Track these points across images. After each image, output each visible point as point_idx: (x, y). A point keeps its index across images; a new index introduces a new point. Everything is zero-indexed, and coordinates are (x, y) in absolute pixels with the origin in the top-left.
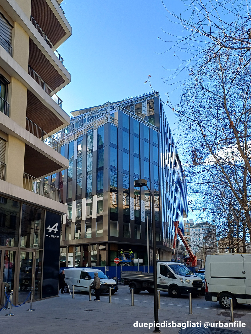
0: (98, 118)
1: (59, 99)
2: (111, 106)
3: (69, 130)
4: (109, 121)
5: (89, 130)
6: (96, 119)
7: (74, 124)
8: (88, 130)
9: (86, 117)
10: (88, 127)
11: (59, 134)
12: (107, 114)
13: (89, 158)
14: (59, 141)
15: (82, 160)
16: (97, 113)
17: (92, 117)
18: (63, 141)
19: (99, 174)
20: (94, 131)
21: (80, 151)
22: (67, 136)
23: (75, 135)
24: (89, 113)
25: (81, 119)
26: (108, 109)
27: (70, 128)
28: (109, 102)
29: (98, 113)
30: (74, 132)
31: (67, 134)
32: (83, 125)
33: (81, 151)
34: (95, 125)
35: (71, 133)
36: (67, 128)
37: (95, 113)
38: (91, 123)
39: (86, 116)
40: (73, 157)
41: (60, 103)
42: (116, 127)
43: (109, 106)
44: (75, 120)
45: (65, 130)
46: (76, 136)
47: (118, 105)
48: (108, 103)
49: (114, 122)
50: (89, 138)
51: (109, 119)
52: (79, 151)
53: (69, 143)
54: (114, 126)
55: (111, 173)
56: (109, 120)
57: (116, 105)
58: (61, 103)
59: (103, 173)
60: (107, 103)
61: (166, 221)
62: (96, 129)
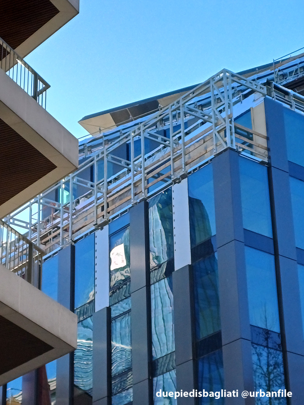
0: (187, 134)
1: (37, 77)
2: (235, 85)
3: (74, 190)
4: (232, 143)
5: (155, 185)
6: (180, 138)
7: (92, 167)
8: (150, 185)
9: (139, 134)
10: (148, 173)
11: (35, 207)
12: (224, 115)
14: (34, 238)
15: (129, 311)
16: (182, 114)
17: (165, 133)
18: (53, 235)
20: (175, 188)
21: (118, 274)
22: (66, 215)
23: (100, 209)
24: (151, 118)
25: (122, 143)
26: (226, 97)
27: (78, 181)
28: (227, 71)
29: (185, 114)
30: (93, 198)
31: (66, 208)
32: (128, 165)
33: (123, 272)
34: (177, 163)
35: (83, 202)
36: (67, 183)
37: (174, 117)
38: (158, 156)
39: (139, 129)
40: (91, 298)
41: (41, 92)
42: (262, 163)
43: (229, 86)
44: (97, 151)
45: (57, 191)
46: (104, 213)
47: (264, 80)
48: (221, 75)
49: (250, 146)
50: (154, 214)
51: (231, 134)
52: (117, 270)
53: (75, 242)
54: (254, 162)
56: (232, 141)
57: (254, 80)
58: (45, 89)
60: (218, 75)
62: (183, 177)
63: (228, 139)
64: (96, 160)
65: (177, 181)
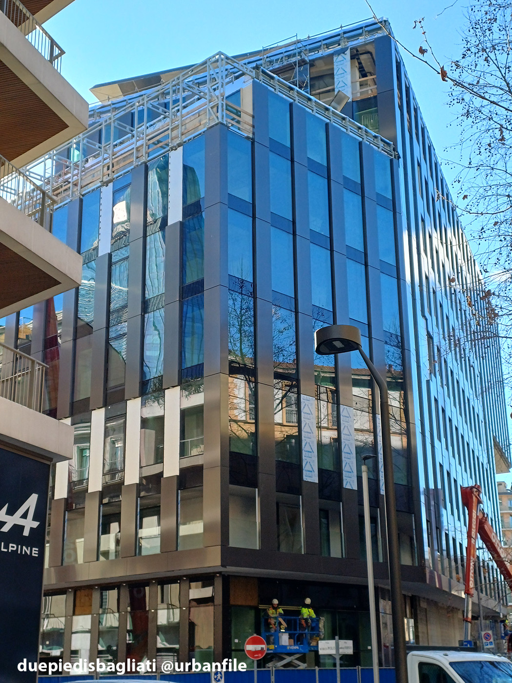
0: (184, 107)
1: (53, 43)
2: (229, 67)
3: (84, 150)
4: (222, 118)
5: (155, 151)
6: (178, 110)
7: (100, 131)
8: (150, 150)
9: (143, 105)
10: (149, 140)
11: (49, 162)
12: (217, 92)
13: (154, 250)
14: (48, 188)
15: (127, 258)
16: (181, 90)
17: (166, 105)
18: (64, 188)
19: (188, 309)
20: (172, 154)
21: (119, 226)
22: (76, 172)
23: (106, 168)
24: (153, 91)
25: (127, 111)
26: (220, 77)
27: (88, 142)
28: (223, 54)
29: (184, 90)
30: (100, 158)
31: (76, 165)
32: (132, 131)
33: (124, 225)
34: (175, 133)
35: (91, 161)
36: (78, 144)
37: (174, 91)
38: (159, 125)
39: (143, 99)
40: (95, 245)
41: (57, 57)
42: (248, 138)
43: (224, 67)
44: (105, 116)
45: (69, 150)
46: (110, 172)
47: (254, 65)
48: (217, 57)
49: (238, 122)
50: (153, 177)
51: (223, 111)
52: (118, 224)
53: (83, 196)
54: (241, 136)
55: (231, 302)
56: (223, 116)
57: (245, 64)
58: (60, 55)
59: (201, 305)
60: (214, 56)
61: (432, 486)
62: (179, 145)
63: (219, 114)
64: (104, 124)
65: (174, 149)
